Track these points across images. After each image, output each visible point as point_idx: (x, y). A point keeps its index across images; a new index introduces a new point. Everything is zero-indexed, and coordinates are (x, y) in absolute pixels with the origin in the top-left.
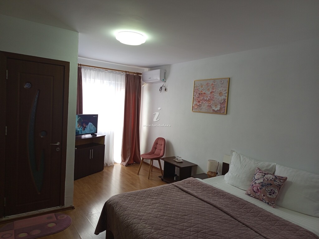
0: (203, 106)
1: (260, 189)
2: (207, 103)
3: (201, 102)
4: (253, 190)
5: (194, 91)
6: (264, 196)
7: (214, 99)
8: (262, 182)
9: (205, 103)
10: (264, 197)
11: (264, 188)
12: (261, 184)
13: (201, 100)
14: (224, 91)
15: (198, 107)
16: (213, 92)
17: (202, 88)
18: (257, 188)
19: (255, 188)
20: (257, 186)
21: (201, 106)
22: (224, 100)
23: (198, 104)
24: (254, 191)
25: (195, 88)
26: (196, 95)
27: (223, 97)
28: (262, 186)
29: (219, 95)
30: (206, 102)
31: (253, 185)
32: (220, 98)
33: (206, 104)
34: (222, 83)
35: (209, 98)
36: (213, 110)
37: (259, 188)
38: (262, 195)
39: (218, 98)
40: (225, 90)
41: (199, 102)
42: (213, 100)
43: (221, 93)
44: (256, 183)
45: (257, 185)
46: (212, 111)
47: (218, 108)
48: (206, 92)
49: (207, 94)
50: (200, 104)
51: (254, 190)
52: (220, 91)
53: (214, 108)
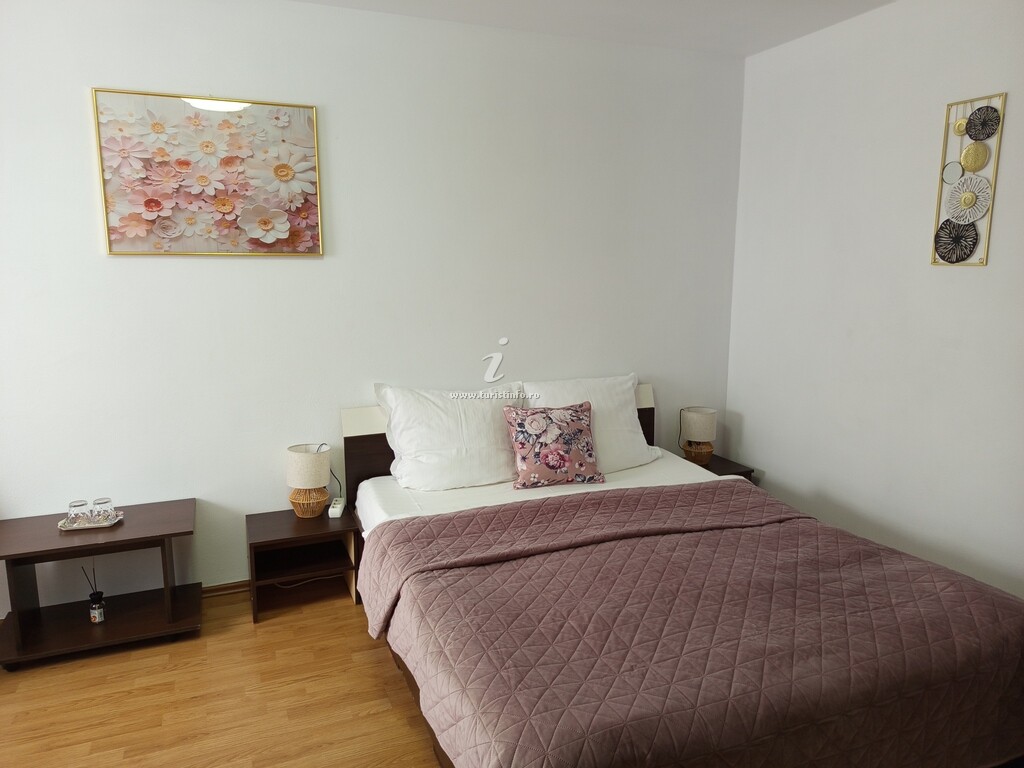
0: (183, 226)
1: (567, 452)
2: (213, 209)
3: (168, 205)
4: (547, 465)
5: (101, 148)
6: (581, 465)
7: (248, 194)
8: (561, 435)
9: (194, 207)
10: (583, 469)
11: (574, 447)
12: (561, 440)
13: (168, 197)
14: (302, 160)
15: (149, 232)
16: (238, 161)
17: (164, 138)
18: (559, 454)
19: (550, 457)
20: (556, 450)
21: (167, 223)
22: (306, 200)
23: (152, 216)
24: (553, 467)
25: (107, 133)
26: (126, 171)
27: (297, 187)
28: (566, 443)
29: (272, 174)
30: (202, 204)
31: (537, 455)
32: (283, 187)
33: (208, 215)
34: (281, 123)
35: (221, 187)
36: (256, 243)
37: (562, 453)
38: (577, 466)
39: (269, 188)
40: (305, 157)
41: (151, 203)
42: (245, 197)
43: (284, 166)
44: (546, 445)
45: (553, 447)
46: (247, 246)
47: (281, 230)
48: (192, 159)
49: (201, 165)
50: (163, 214)
51: (551, 464)
52: (278, 158)
53: (257, 233)
